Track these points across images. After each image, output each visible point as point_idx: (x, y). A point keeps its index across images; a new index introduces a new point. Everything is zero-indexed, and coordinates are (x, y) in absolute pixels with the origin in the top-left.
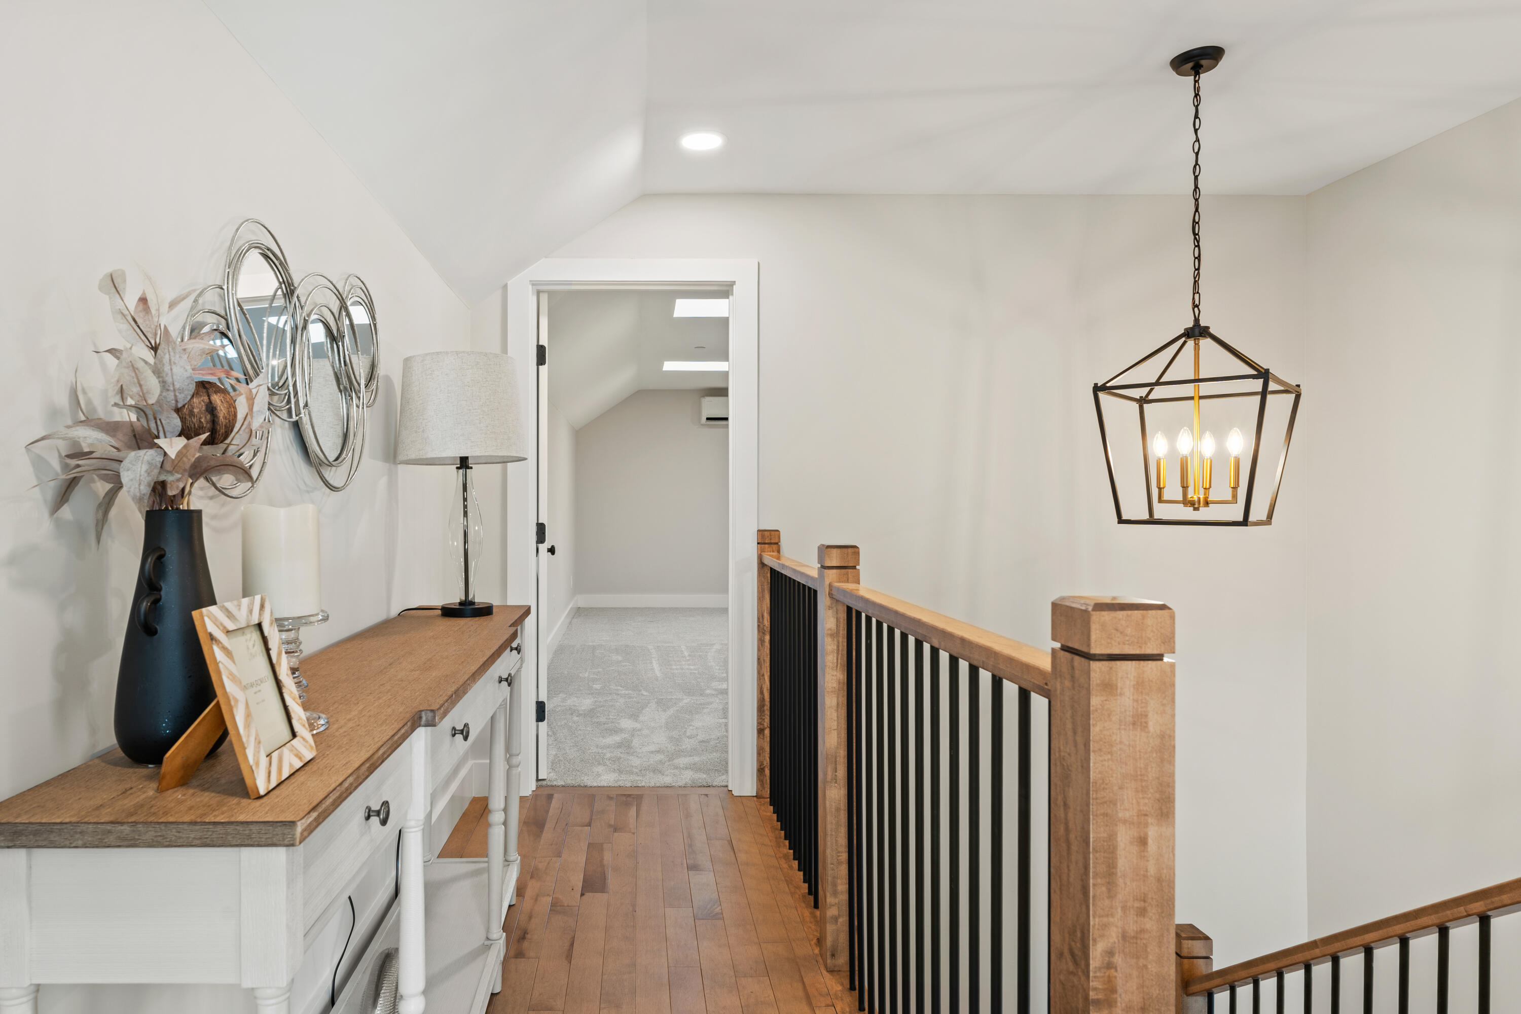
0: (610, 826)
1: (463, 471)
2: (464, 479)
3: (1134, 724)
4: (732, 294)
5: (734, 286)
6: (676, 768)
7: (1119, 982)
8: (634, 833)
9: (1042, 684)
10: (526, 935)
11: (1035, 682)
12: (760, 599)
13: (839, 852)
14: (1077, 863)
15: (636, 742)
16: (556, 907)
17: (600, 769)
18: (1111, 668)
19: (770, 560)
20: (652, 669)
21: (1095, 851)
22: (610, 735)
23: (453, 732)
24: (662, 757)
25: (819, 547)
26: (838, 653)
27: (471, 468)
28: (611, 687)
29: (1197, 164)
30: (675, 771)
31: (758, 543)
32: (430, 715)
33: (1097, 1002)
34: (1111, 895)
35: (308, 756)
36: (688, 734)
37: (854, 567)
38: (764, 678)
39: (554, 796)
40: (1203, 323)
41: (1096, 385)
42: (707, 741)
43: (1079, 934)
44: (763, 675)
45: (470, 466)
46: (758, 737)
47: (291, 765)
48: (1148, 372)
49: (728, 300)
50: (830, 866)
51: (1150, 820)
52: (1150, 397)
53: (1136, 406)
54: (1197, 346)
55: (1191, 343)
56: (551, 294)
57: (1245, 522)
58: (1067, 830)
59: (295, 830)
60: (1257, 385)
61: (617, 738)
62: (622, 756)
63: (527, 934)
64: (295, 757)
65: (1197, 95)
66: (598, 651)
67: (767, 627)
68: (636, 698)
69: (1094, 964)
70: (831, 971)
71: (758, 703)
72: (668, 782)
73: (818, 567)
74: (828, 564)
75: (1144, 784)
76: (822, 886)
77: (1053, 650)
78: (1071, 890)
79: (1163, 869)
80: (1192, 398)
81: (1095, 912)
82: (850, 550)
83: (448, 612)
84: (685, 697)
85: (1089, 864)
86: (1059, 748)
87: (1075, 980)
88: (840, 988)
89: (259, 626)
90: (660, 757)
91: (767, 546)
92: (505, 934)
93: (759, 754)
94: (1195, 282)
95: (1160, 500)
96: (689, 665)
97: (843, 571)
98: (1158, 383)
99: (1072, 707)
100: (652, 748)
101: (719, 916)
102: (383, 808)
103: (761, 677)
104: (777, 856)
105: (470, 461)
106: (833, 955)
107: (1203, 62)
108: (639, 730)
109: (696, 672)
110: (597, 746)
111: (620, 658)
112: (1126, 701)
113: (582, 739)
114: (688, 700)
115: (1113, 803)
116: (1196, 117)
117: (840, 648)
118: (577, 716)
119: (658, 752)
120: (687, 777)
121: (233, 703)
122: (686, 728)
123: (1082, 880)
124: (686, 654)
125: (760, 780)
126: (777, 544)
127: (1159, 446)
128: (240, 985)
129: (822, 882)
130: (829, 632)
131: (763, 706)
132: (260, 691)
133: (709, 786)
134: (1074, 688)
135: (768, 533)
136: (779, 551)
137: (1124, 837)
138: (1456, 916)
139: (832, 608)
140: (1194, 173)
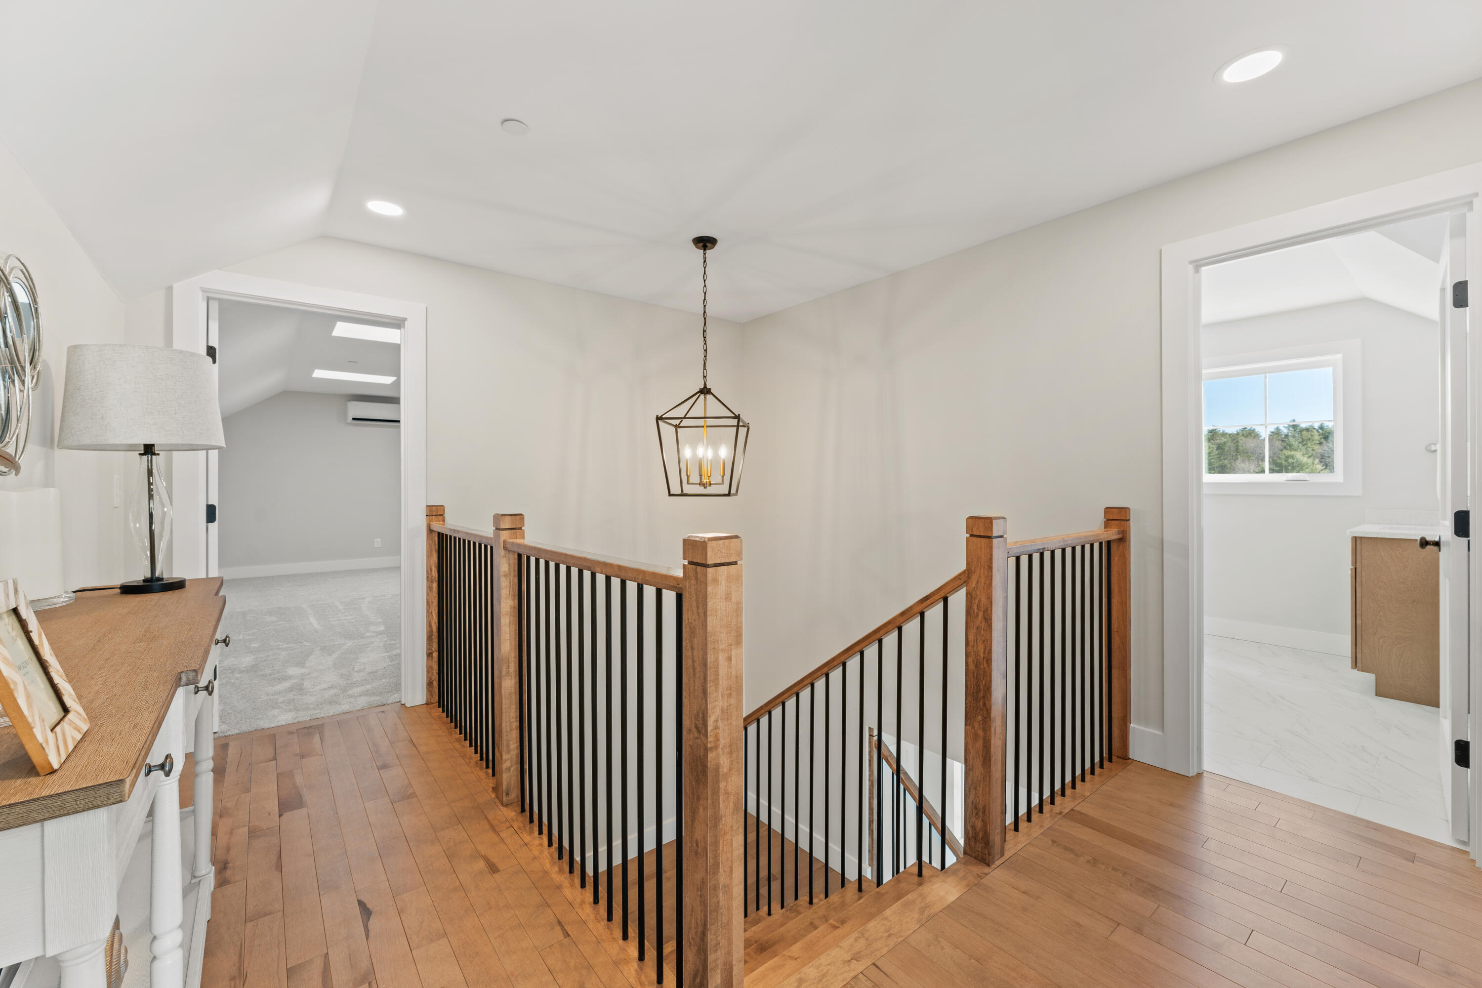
0: (297, 755)
1: (148, 457)
2: (150, 465)
3: (726, 599)
4: (404, 327)
5: (406, 322)
6: (350, 696)
7: (721, 735)
8: (322, 755)
9: (675, 585)
10: (227, 865)
11: (671, 584)
12: (429, 556)
13: (511, 723)
14: (699, 678)
15: (307, 684)
16: (253, 833)
17: (276, 712)
18: (716, 571)
19: (437, 526)
20: (310, 624)
21: (710, 668)
22: (279, 683)
23: (196, 690)
24: (336, 691)
25: (494, 516)
26: (510, 588)
27: (158, 454)
28: (270, 644)
29: (705, 299)
30: (350, 699)
31: (427, 516)
32: (191, 675)
33: (711, 748)
34: (717, 690)
35: (85, 727)
36: (356, 670)
37: (521, 528)
38: (432, 616)
39: (230, 744)
40: (708, 387)
41: (657, 416)
42: (376, 672)
43: (701, 716)
44: (431, 613)
45: (156, 452)
46: (428, 659)
47: (73, 738)
48: (680, 412)
49: (399, 331)
50: (504, 734)
51: (733, 647)
52: (681, 425)
53: (673, 429)
54: (705, 398)
55: (702, 396)
56: (220, 301)
57: (729, 495)
58: (693, 661)
59: (124, 787)
60: (735, 422)
61: (287, 684)
62: (296, 697)
63: (229, 863)
64: (73, 729)
65: (705, 261)
66: (249, 616)
67: (435, 577)
68: (299, 649)
69: (710, 728)
70: (506, 805)
71: (427, 634)
72: (346, 709)
73: (494, 530)
74: (502, 527)
75: (730, 629)
76: (498, 749)
77: (684, 565)
78: (696, 693)
79: (738, 671)
80: (703, 427)
81: (710, 701)
82: (518, 517)
83: (128, 590)
84: (347, 642)
85: (707, 677)
86: (688, 618)
87: (699, 741)
88: (514, 814)
89: (15, 611)
90: (332, 692)
91: (434, 517)
92: (214, 867)
93: (428, 672)
94: (704, 363)
95: (688, 483)
96: (346, 616)
97: (513, 531)
98: (685, 418)
99: (696, 594)
100: (324, 686)
101: (413, 795)
102: (168, 761)
103: (430, 615)
104: (451, 741)
105: (156, 448)
106: (507, 794)
107: (708, 244)
108: (309, 674)
109: (354, 620)
110: (268, 694)
111: (275, 619)
112: (722, 587)
113: (250, 691)
114: (351, 643)
115: (717, 641)
116: (705, 273)
117: (511, 584)
118: (239, 673)
119: (331, 687)
120: (363, 702)
121: (12, 686)
122: (353, 665)
123: (703, 686)
124: (341, 608)
125: (429, 691)
126: (442, 515)
127: (687, 453)
128: (44, 956)
129: (497, 746)
130: (504, 573)
131: (432, 636)
132: (27, 673)
133: (384, 705)
134: (697, 584)
135: (435, 508)
136: (444, 521)
137: (722, 657)
138: (817, 676)
139: (506, 557)
140: (704, 304)
